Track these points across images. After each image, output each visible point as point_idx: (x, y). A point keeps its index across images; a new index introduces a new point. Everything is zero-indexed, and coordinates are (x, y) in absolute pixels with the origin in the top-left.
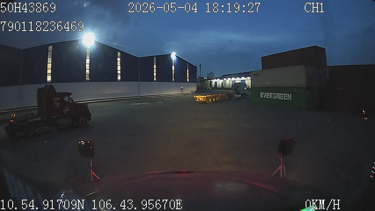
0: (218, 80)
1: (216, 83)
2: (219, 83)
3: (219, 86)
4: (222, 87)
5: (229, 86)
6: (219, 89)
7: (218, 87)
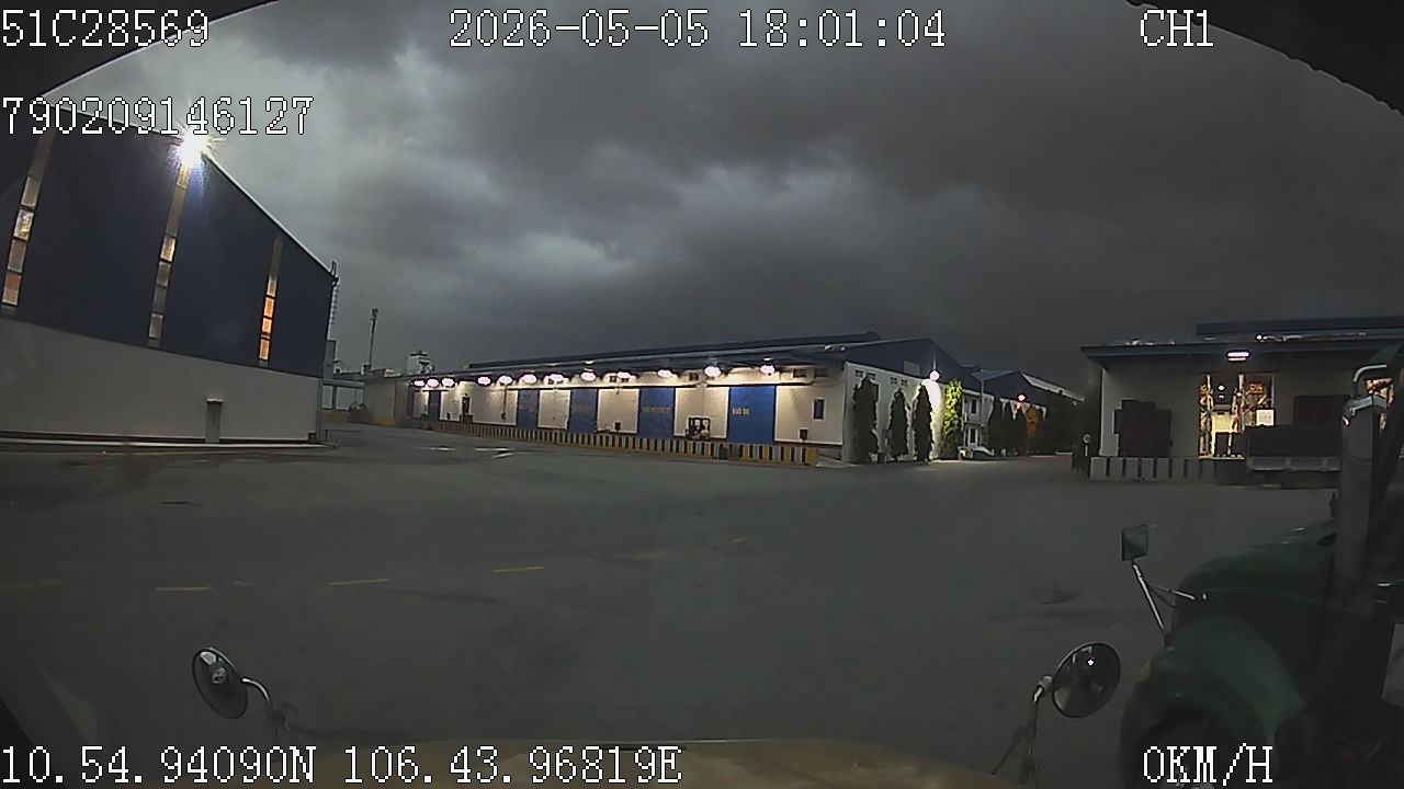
0: (447, 382)
1: (435, 394)
2: (449, 397)
3: (448, 415)
4: (466, 418)
5: (503, 416)
6: (449, 426)
7: (443, 417)
